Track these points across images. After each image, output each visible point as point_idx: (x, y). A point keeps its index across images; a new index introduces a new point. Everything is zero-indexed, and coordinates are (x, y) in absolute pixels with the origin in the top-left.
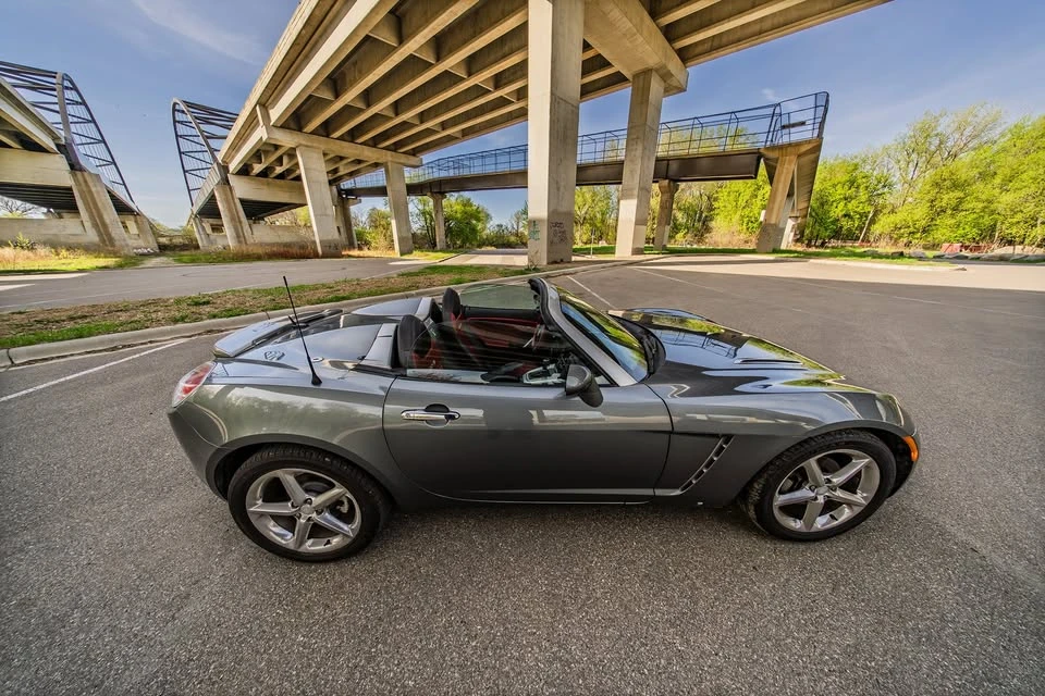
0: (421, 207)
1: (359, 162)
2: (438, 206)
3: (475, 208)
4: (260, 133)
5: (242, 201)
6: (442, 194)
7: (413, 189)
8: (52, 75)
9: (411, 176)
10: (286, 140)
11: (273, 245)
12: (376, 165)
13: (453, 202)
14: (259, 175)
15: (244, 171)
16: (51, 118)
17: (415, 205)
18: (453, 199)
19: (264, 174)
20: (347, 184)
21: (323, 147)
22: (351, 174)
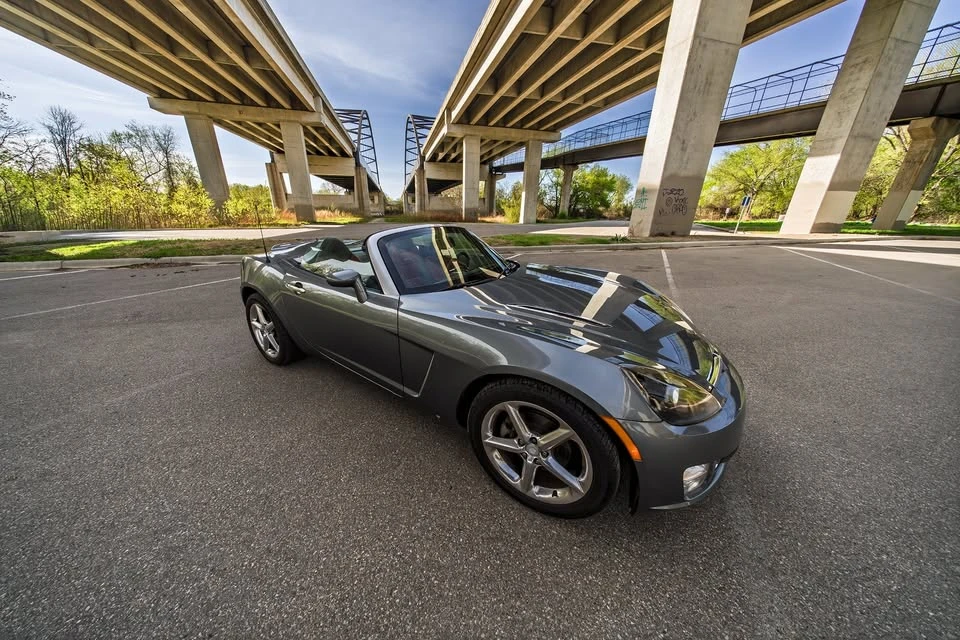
0: (554, 179)
1: (508, 143)
2: (568, 177)
3: (609, 179)
4: (444, 131)
5: (428, 180)
6: (575, 166)
7: (547, 164)
8: (359, 112)
9: (547, 150)
10: (458, 132)
11: (438, 211)
12: (521, 144)
13: (586, 172)
14: (441, 161)
15: (433, 159)
16: (354, 137)
17: (548, 178)
18: (588, 170)
19: (444, 160)
20: (497, 163)
21: (481, 134)
22: (501, 154)
